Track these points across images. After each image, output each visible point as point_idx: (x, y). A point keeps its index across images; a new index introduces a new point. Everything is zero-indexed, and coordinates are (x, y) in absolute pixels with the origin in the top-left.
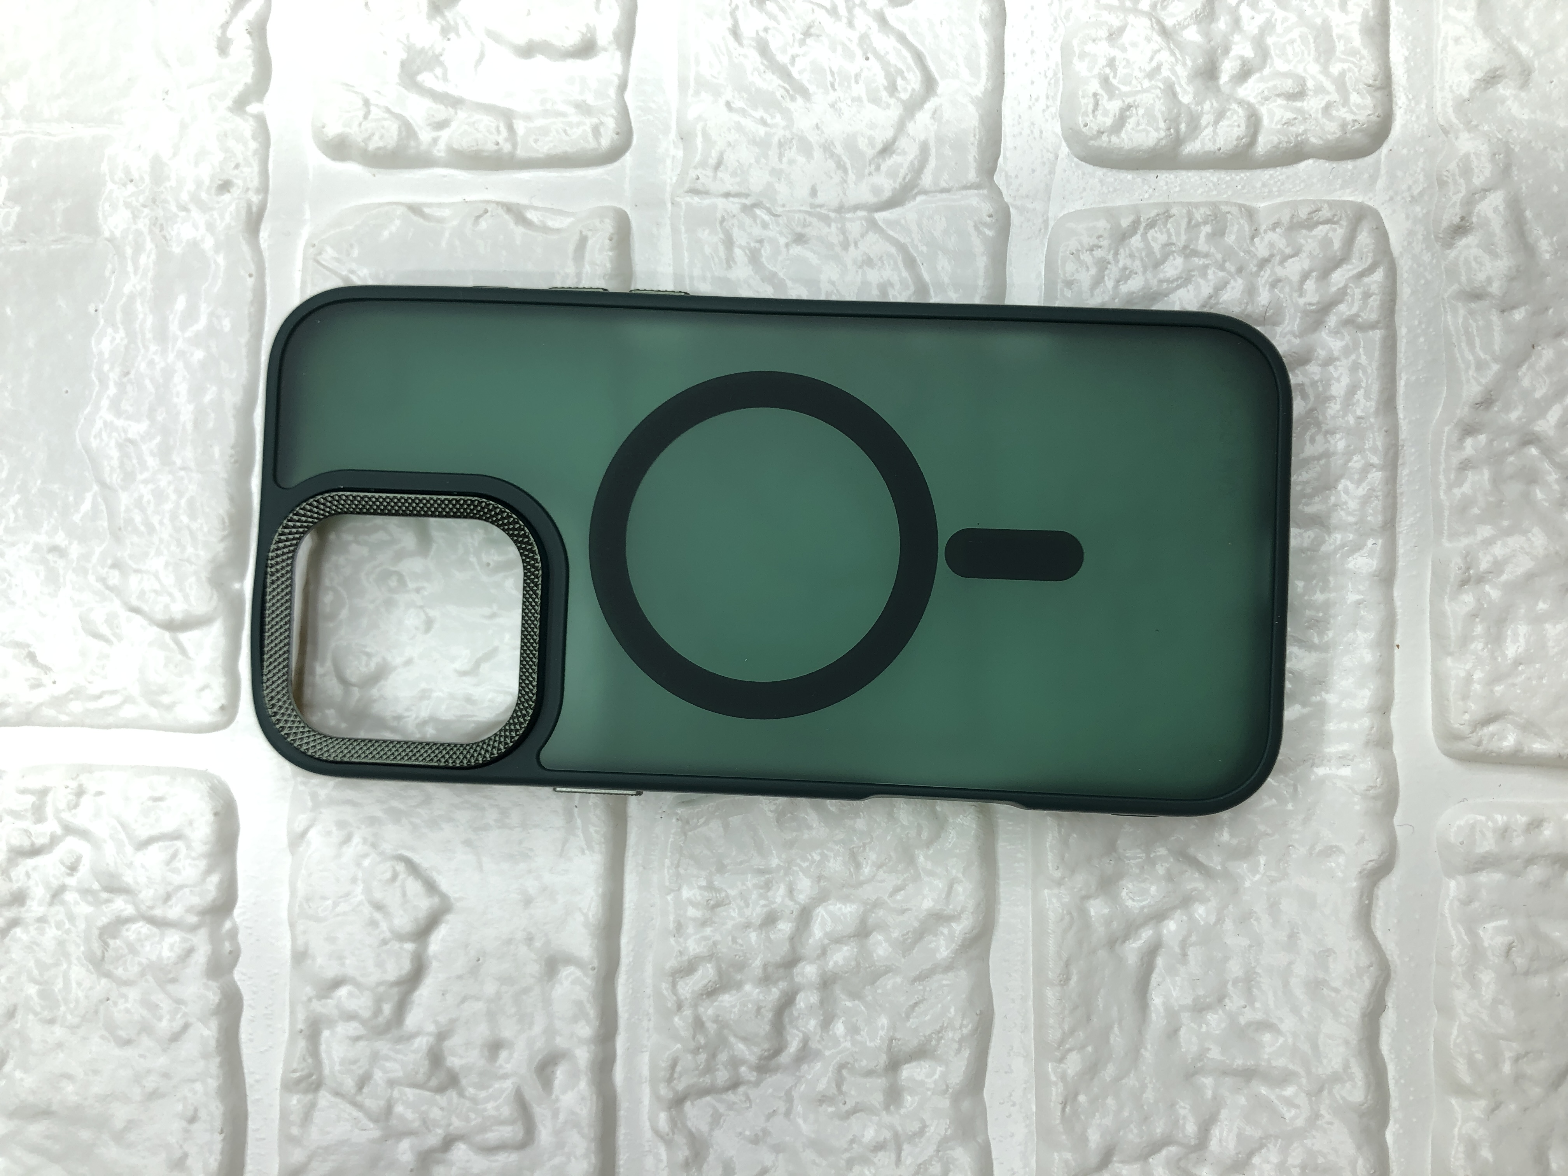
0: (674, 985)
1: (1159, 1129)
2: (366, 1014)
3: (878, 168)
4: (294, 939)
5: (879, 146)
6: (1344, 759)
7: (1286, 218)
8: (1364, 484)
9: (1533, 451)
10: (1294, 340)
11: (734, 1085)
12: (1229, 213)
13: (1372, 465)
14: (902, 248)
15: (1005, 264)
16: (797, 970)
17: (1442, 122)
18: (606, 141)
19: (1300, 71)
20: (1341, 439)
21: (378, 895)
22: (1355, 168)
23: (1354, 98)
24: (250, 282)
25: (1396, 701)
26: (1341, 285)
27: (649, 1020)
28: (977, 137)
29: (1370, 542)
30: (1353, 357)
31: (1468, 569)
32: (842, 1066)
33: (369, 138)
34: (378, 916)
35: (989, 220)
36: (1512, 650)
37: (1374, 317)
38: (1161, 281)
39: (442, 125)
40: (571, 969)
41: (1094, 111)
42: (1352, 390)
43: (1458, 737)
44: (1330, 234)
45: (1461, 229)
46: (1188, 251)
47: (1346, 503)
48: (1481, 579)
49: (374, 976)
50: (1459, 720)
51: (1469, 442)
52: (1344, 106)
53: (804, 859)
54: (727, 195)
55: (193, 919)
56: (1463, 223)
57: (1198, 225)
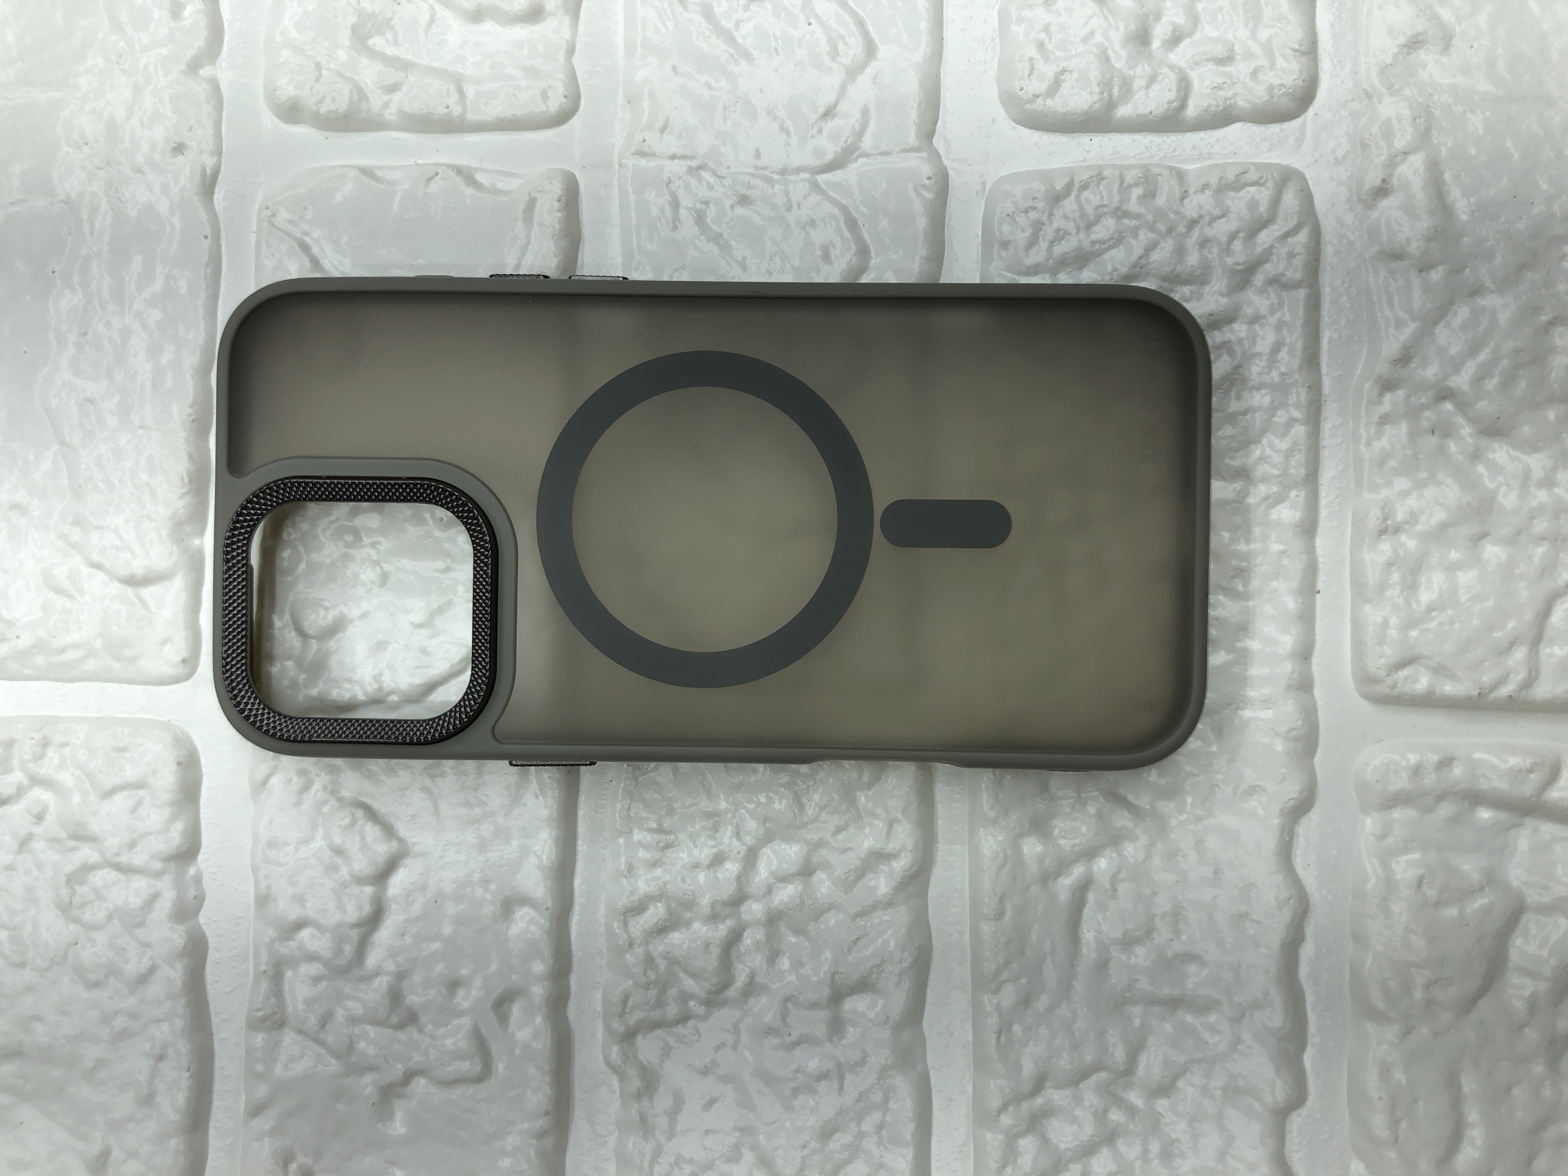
0: (625, 923)
1: (1089, 1056)
2: (327, 954)
3: (820, 131)
4: (257, 882)
5: (821, 110)
6: (1267, 702)
7: (1214, 181)
8: (1287, 438)
9: (1448, 406)
10: (1220, 299)
11: (684, 1018)
12: (1159, 175)
13: (1295, 420)
14: (845, 210)
15: (943, 225)
16: (743, 908)
17: (1366, 86)
18: (555, 103)
19: (1230, 36)
20: (1266, 394)
21: (338, 840)
22: (1282, 131)
23: (1280, 61)
24: (207, 243)
25: (1317, 646)
26: (1266, 246)
27: (602, 958)
28: (917, 101)
29: (1293, 494)
30: (1278, 315)
31: (1386, 519)
32: (787, 999)
33: (321, 101)
34: (339, 860)
35: (927, 182)
36: (1425, 597)
37: (1299, 275)
38: (1094, 242)
39: (393, 89)
40: (526, 909)
41: (1029, 75)
42: (1277, 348)
43: (1375, 681)
44: (1257, 197)
45: (1382, 191)
46: (1120, 213)
47: (1270, 456)
48: (1397, 530)
49: (333, 918)
50: (1377, 664)
51: (1388, 398)
52: (1271, 69)
53: (750, 801)
54: (673, 157)
55: (157, 865)
56: (1384, 185)
57: (1129, 187)
